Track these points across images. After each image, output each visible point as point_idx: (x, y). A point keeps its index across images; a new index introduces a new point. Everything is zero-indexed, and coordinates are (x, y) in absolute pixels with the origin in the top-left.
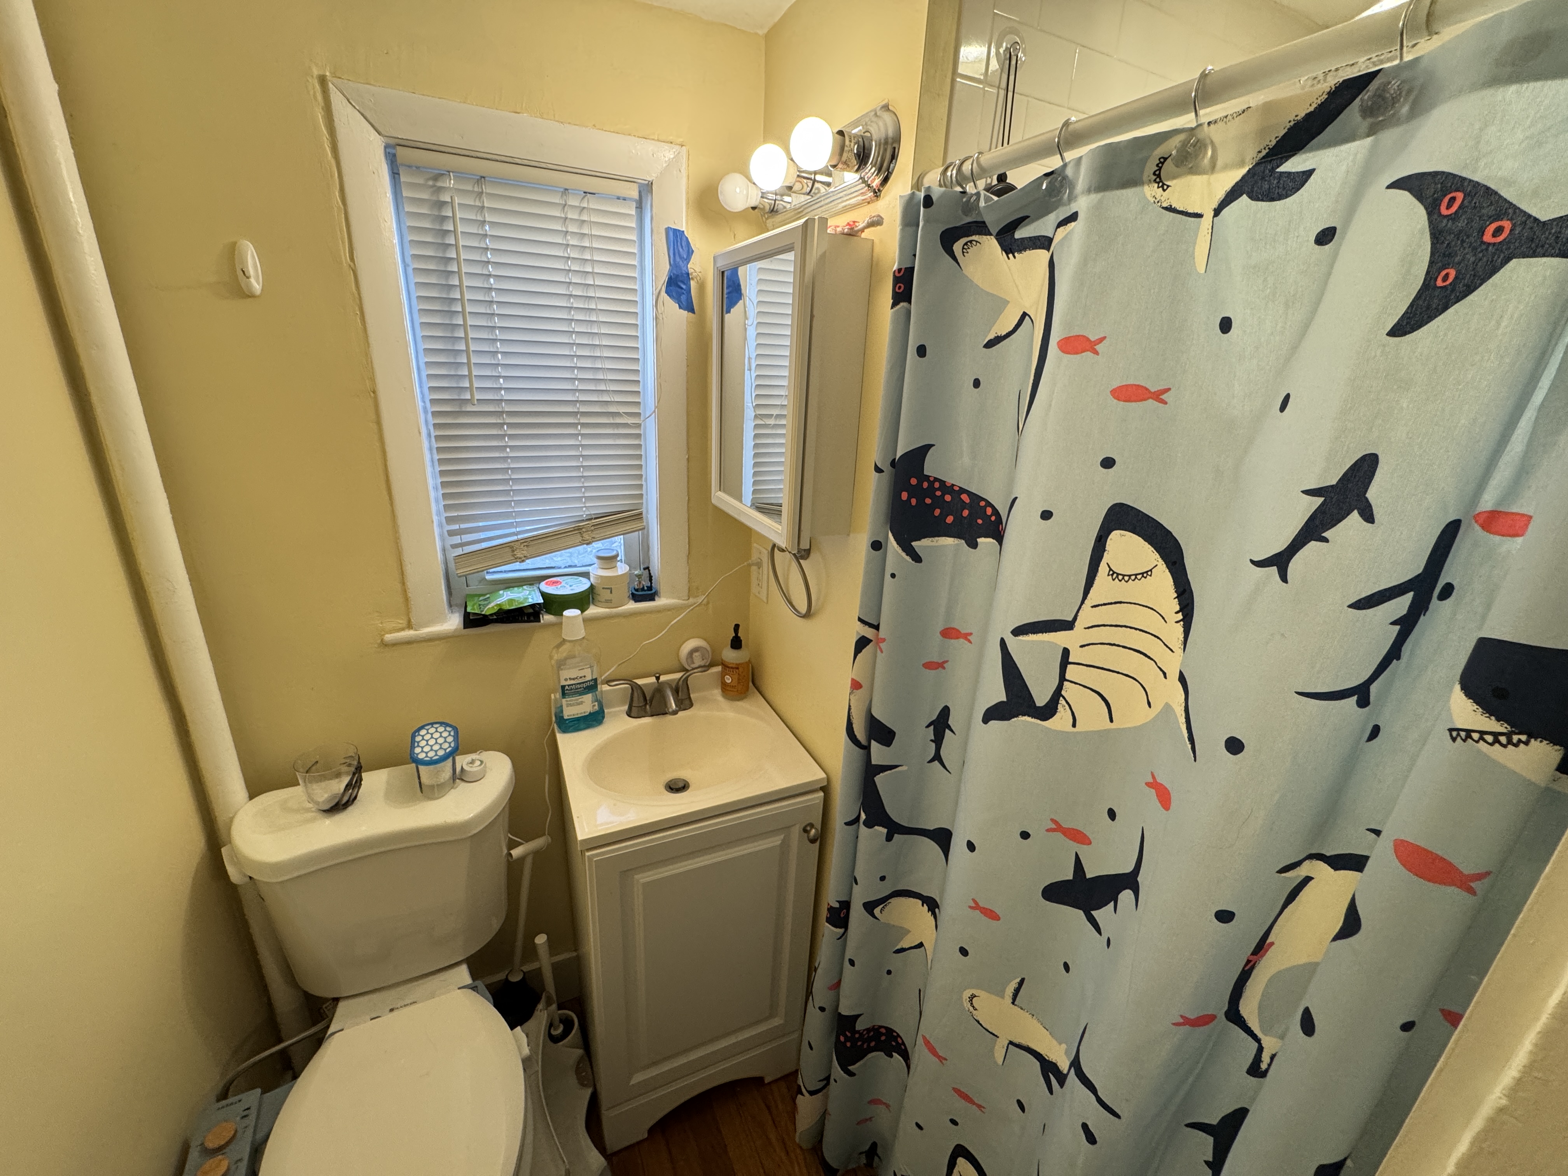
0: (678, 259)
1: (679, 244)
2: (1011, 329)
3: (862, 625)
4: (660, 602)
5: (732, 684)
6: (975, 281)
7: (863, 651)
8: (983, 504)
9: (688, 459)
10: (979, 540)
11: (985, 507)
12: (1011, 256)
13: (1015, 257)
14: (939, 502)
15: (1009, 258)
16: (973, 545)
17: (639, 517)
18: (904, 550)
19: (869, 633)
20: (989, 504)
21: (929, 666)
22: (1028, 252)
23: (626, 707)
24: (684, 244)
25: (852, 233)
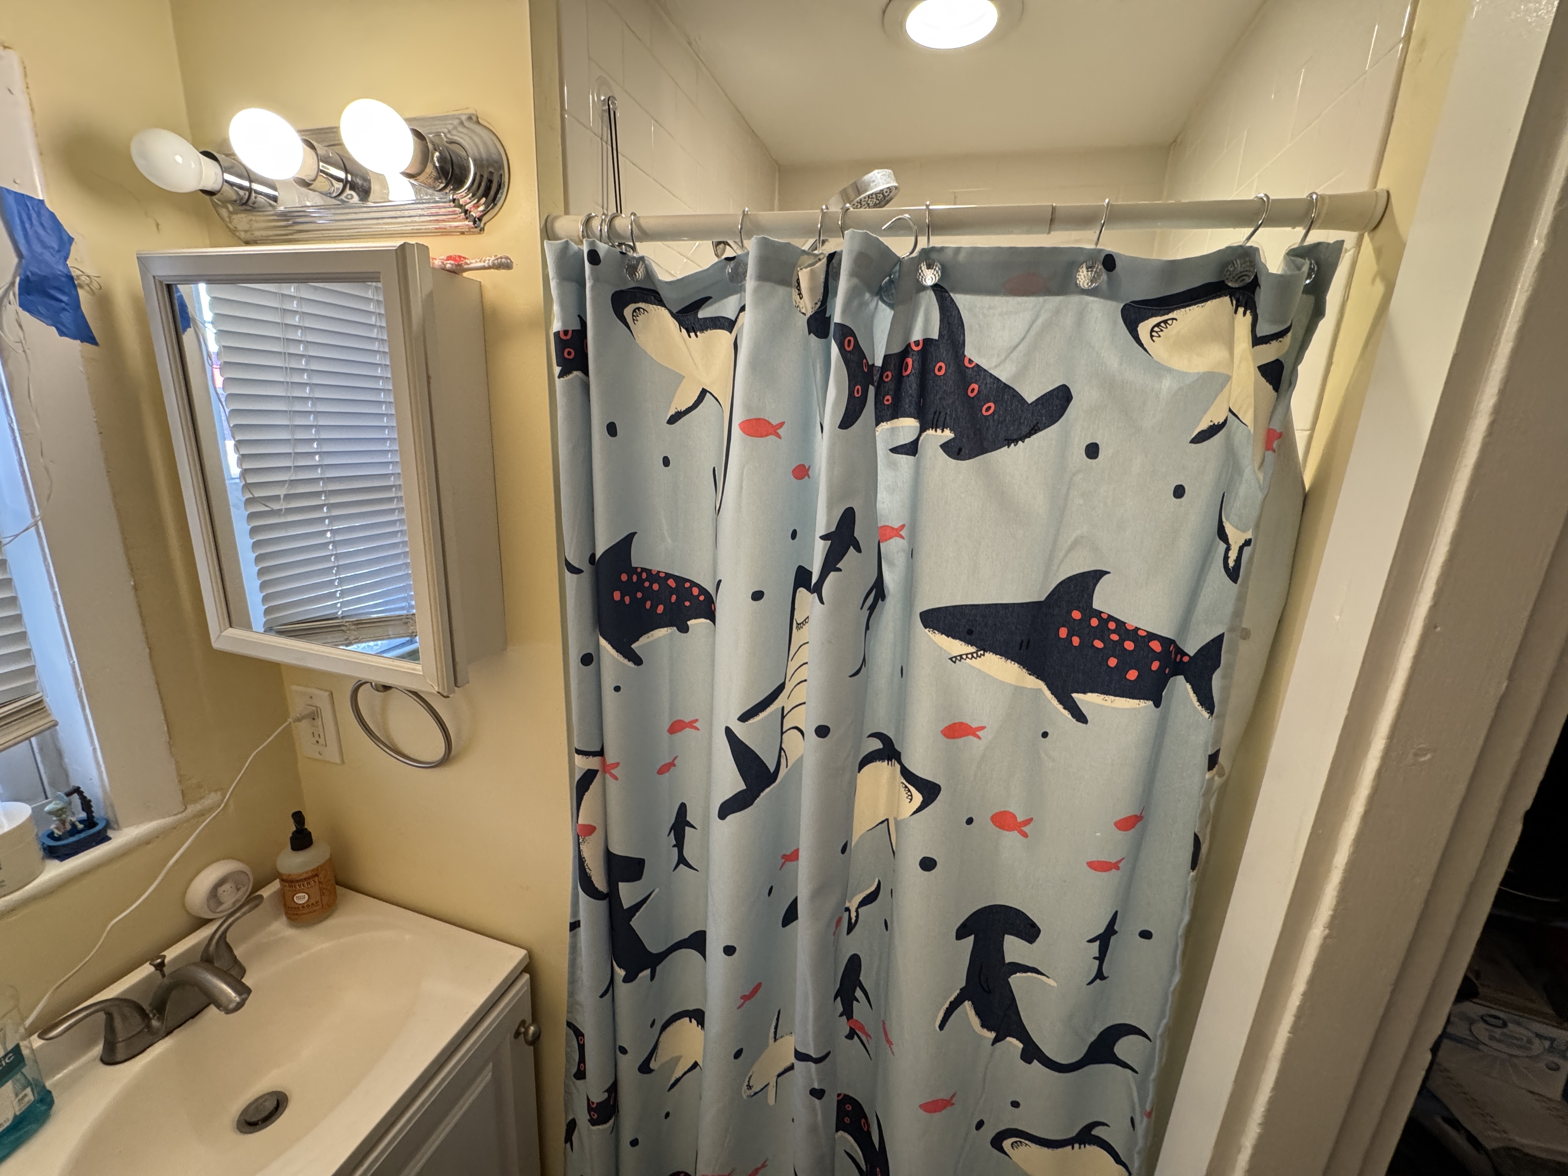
0: (38, 248)
1: (35, 222)
2: (691, 404)
3: (585, 758)
4: (119, 839)
5: (304, 903)
6: (649, 353)
7: (591, 787)
8: (687, 585)
9: (135, 588)
10: (689, 623)
11: (691, 587)
12: (692, 334)
13: (697, 336)
14: (649, 594)
15: (690, 336)
16: (684, 629)
17: (38, 707)
18: (625, 657)
19: (593, 763)
20: (694, 584)
21: (663, 770)
22: (709, 332)
23: (100, 1054)
24: (47, 223)
25: (458, 270)
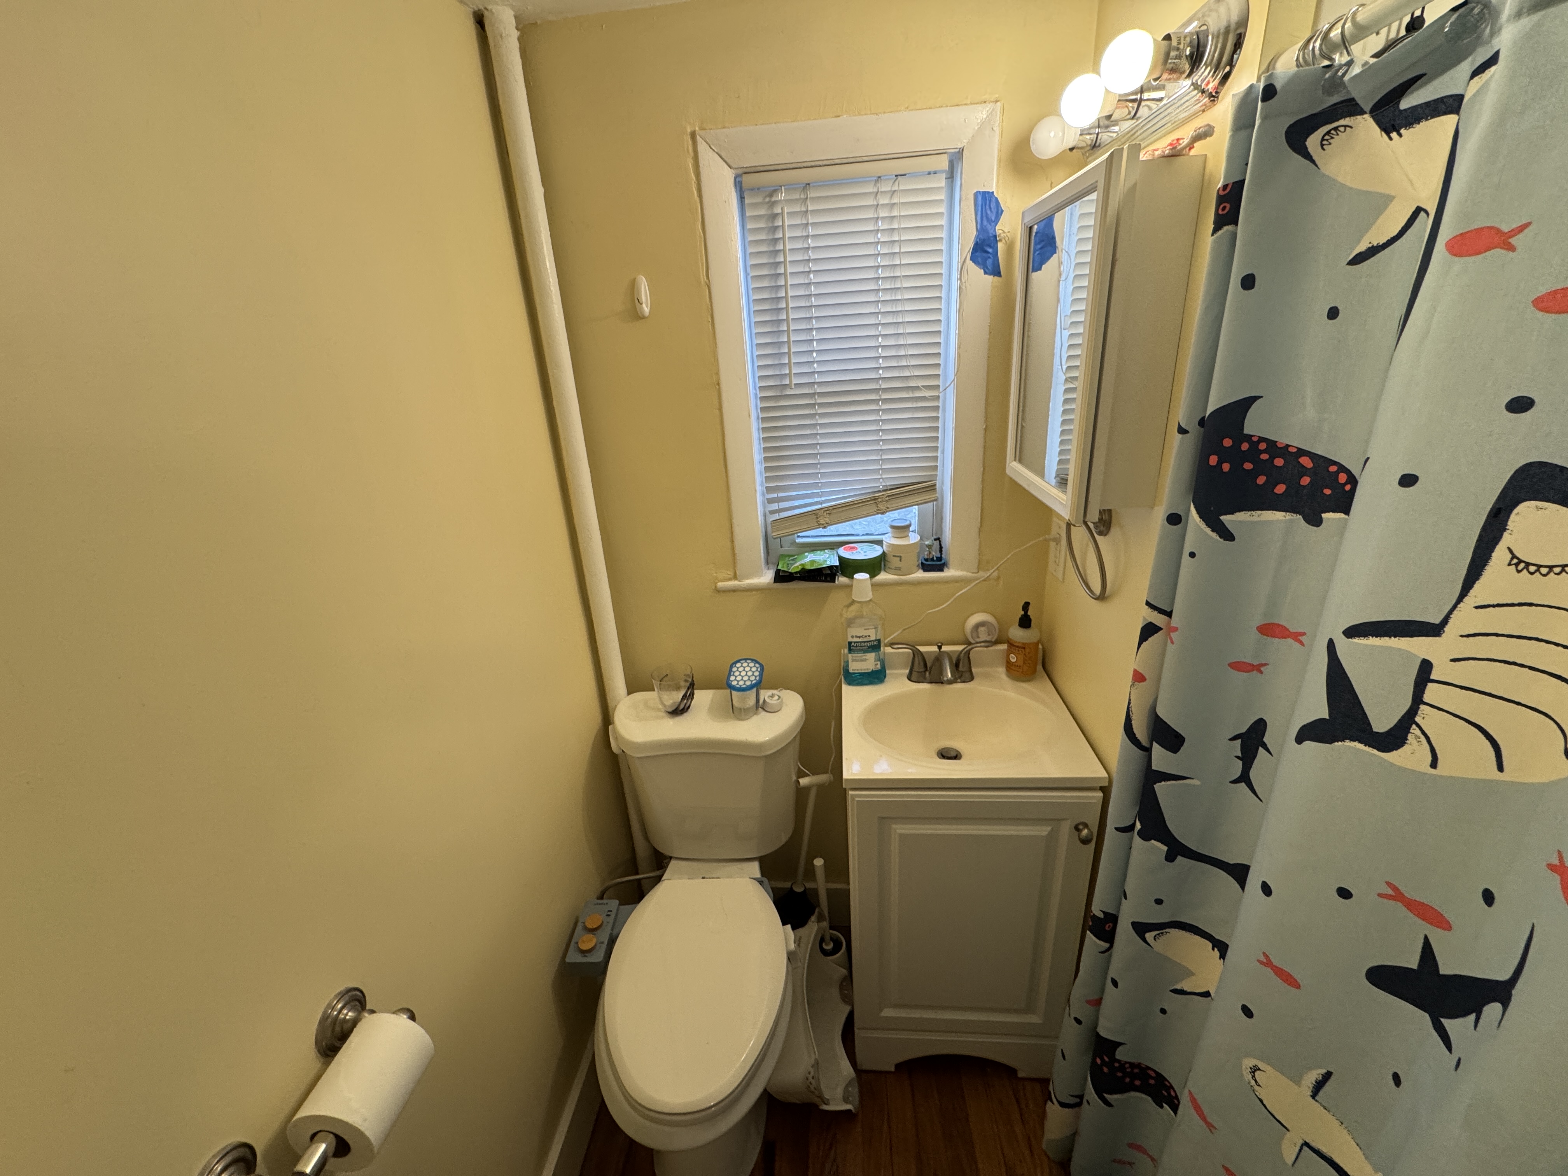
0: (985, 223)
1: (987, 207)
2: (1395, 232)
3: (1150, 610)
4: (947, 573)
5: (1016, 664)
6: (1340, 179)
7: (1150, 639)
8: (1333, 469)
9: (986, 430)
10: (1323, 515)
11: (1337, 473)
12: (1394, 135)
13: (1400, 135)
14: (1261, 468)
15: (1391, 139)
16: (1316, 521)
17: (932, 488)
18: (1208, 525)
19: (1158, 619)
20: (1342, 469)
21: (1238, 666)
22: (1424, 124)
23: (907, 671)
24: (993, 205)
25: (1175, 154)
